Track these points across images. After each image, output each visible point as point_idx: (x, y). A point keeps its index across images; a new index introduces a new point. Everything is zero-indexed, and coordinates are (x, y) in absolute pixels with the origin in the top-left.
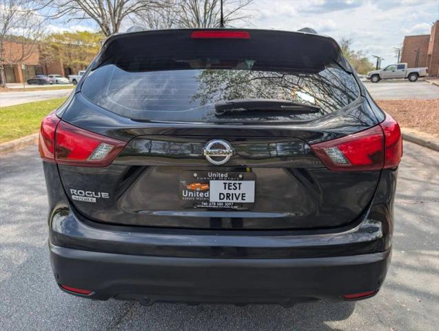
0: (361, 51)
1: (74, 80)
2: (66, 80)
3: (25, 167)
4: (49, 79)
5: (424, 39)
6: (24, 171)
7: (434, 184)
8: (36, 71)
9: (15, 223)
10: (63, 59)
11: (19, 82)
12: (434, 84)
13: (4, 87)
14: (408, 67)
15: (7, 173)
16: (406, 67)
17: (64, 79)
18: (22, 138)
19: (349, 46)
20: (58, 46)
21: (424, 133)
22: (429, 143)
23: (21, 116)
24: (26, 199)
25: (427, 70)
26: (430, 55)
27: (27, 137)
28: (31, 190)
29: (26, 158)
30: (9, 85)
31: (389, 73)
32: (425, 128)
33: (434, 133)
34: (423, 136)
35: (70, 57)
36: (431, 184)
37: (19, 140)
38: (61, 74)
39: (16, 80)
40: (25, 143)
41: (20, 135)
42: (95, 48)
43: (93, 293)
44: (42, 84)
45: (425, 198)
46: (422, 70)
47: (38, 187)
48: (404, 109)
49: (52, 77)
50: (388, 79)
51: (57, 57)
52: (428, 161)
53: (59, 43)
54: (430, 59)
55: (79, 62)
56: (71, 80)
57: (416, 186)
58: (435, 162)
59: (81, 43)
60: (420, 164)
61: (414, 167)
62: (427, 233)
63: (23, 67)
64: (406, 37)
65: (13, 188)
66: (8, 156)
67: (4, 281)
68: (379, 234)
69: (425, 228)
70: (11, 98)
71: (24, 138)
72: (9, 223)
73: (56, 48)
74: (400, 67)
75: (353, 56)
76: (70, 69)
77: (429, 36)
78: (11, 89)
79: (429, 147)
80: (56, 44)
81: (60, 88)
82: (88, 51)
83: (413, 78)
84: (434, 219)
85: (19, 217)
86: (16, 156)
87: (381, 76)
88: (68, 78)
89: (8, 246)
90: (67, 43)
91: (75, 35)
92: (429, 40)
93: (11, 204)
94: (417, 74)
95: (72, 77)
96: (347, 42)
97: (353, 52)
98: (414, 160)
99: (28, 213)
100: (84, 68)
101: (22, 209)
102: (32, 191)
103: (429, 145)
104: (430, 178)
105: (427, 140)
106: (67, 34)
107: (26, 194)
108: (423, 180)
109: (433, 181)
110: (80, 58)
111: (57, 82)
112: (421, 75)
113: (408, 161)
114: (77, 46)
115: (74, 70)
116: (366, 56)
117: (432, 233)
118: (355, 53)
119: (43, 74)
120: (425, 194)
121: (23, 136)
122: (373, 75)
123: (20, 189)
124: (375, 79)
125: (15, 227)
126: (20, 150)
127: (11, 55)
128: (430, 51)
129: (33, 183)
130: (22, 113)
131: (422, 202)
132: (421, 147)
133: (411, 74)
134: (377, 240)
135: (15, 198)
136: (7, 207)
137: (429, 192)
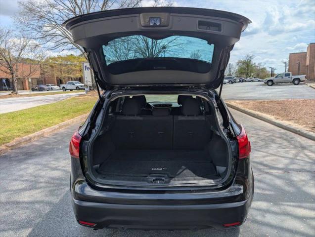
0: (261, 63)
1: (64, 87)
2: (58, 88)
3: (40, 152)
4: (46, 87)
5: (303, 56)
6: (39, 155)
7: (299, 160)
8: (38, 82)
9: (39, 188)
10: (57, 74)
11: (26, 90)
12: (310, 86)
13: (16, 94)
14: (292, 75)
15: (29, 156)
16: (291, 75)
17: (56, 87)
18: (36, 133)
19: (252, 60)
20: (54, 65)
21: (296, 124)
22: (299, 131)
23: (34, 117)
24: (43, 173)
25: (305, 77)
26: (308, 66)
27: (39, 132)
28: (45, 167)
29: (39, 146)
30: (20, 92)
31: (279, 79)
32: (297, 121)
33: (304, 124)
34: (296, 127)
35: (61, 72)
36: (297, 159)
37: (35, 134)
38: (55, 84)
39: (24, 89)
40: (38, 136)
41: (34, 131)
42: (78, 66)
43: (96, 224)
44: (42, 91)
45: (290, 169)
46: (302, 77)
47: (49, 165)
48: (285, 107)
49: (48, 86)
50: (279, 83)
51: (53, 72)
52: (297, 144)
53: (54, 63)
54: (308, 69)
55: (67, 75)
56: (61, 88)
57: (287, 161)
58: (301, 144)
59: (69, 63)
60: (292, 146)
61: (288, 148)
62: (288, 192)
63: (30, 80)
64: (290, 54)
65: (34, 166)
66: (28, 145)
67: (39, 223)
68: (242, 191)
69: (287, 188)
70: (23, 102)
71: (37, 133)
72: (36, 188)
73: (52, 66)
74: (287, 75)
75: (255, 66)
76: (61, 80)
77: (306, 53)
78: (21, 95)
79: (299, 134)
80: (52, 64)
81: (54, 93)
82: (74, 68)
83: (296, 82)
84: (294, 183)
85: (42, 185)
86: (33, 145)
87: (275, 82)
88: (60, 86)
89: (37, 202)
90: (60, 63)
91: (65, 58)
92: (306, 55)
93: (35, 177)
94: (299, 80)
95: (62, 86)
96: (250, 57)
97: (255, 64)
98: (289, 144)
99: (46, 182)
100: (70, 79)
101: (42, 180)
102: (46, 169)
103: (299, 133)
104: (296, 156)
105: (298, 130)
106: (59, 57)
107: (43, 170)
108: (292, 157)
109: (298, 158)
110: (68, 72)
111: (52, 89)
112: (301, 80)
113: (284, 144)
114: (66, 65)
115: (63, 81)
116: (264, 67)
117: (291, 191)
118: (256, 65)
119: (42, 84)
120: (291, 167)
121: (36, 131)
122: (269, 81)
123: (39, 167)
124: (270, 83)
125: (39, 190)
126: (35, 141)
127: (23, 72)
128: (308, 63)
129: (46, 163)
130: (34, 115)
131: (288, 172)
132: (294, 134)
133: (295, 79)
134: (241, 194)
135: (37, 173)
136: (33, 179)
137: (294, 165)
